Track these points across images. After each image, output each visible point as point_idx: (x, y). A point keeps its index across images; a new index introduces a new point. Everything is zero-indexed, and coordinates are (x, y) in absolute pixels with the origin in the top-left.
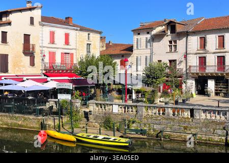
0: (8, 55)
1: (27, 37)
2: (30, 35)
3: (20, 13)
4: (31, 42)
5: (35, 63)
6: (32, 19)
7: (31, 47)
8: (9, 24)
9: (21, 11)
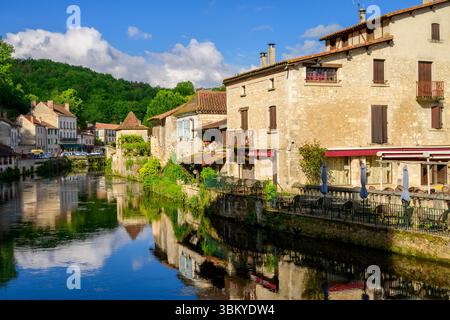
0: (386, 107)
1: (425, 68)
2: (431, 63)
3: (411, 18)
4: (434, 77)
5: (443, 121)
6: (435, 28)
7: (434, 87)
8: (389, 42)
9: (411, 13)
